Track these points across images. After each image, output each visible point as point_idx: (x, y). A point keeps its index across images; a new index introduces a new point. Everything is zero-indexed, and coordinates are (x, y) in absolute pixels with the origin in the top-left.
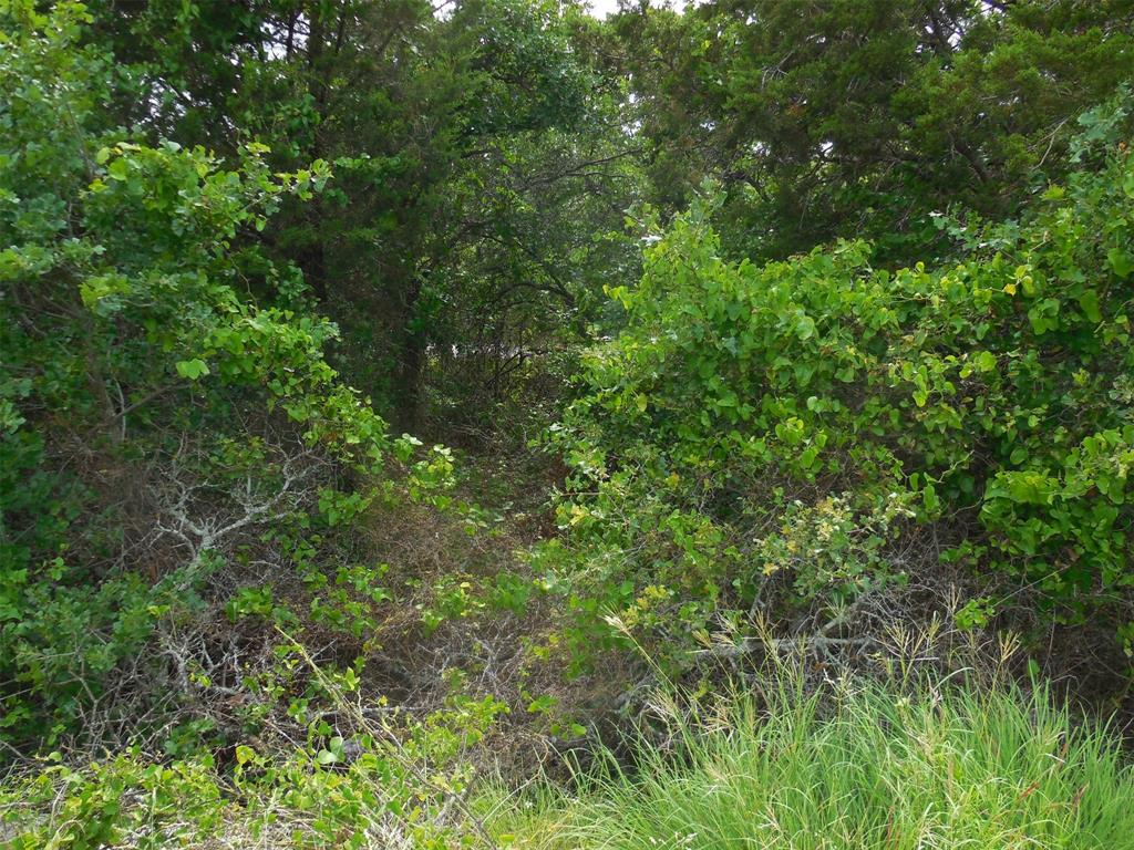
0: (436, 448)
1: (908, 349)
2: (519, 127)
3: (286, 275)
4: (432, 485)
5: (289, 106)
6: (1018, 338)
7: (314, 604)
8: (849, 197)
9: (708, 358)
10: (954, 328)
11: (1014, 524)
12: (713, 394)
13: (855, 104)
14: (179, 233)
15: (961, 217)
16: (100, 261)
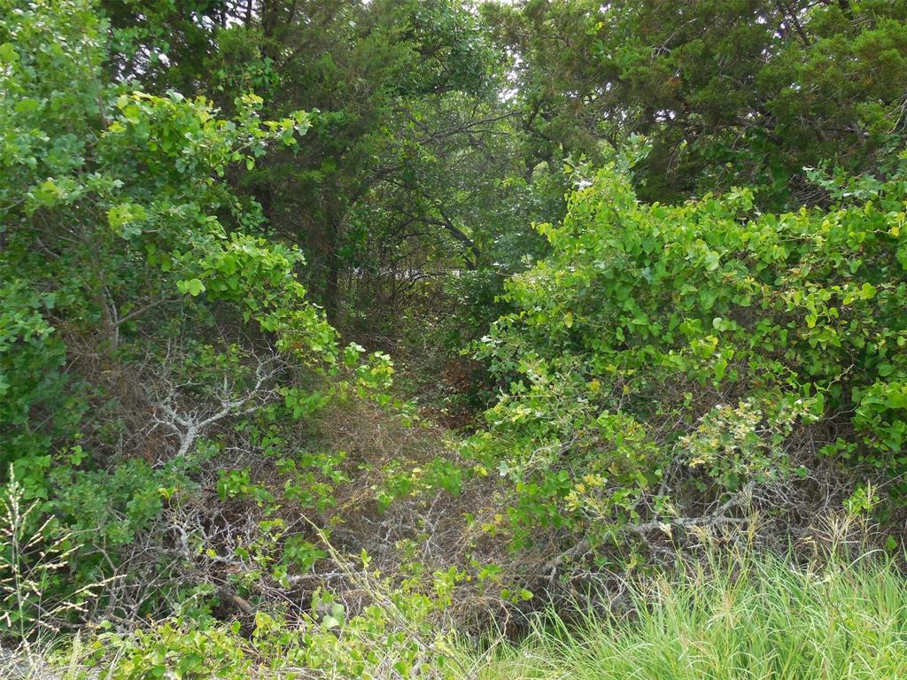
0: (377, 354)
1: (795, 280)
2: (425, 91)
3: (248, 209)
4: (374, 385)
5: (254, 67)
6: (886, 273)
7: (287, 484)
8: (711, 154)
9: (624, 284)
10: (834, 263)
11: (880, 425)
12: (627, 314)
13: (728, 77)
14: (181, 170)
15: (830, 171)
16: (119, 193)
